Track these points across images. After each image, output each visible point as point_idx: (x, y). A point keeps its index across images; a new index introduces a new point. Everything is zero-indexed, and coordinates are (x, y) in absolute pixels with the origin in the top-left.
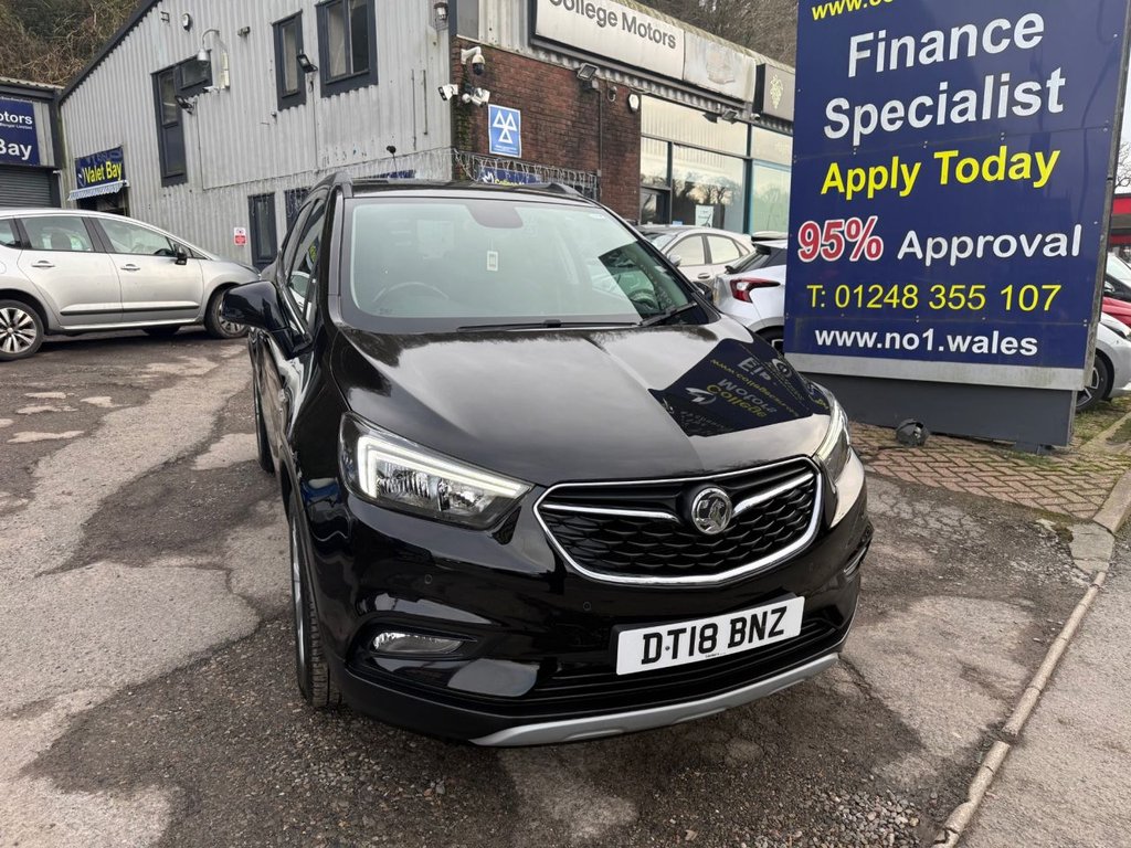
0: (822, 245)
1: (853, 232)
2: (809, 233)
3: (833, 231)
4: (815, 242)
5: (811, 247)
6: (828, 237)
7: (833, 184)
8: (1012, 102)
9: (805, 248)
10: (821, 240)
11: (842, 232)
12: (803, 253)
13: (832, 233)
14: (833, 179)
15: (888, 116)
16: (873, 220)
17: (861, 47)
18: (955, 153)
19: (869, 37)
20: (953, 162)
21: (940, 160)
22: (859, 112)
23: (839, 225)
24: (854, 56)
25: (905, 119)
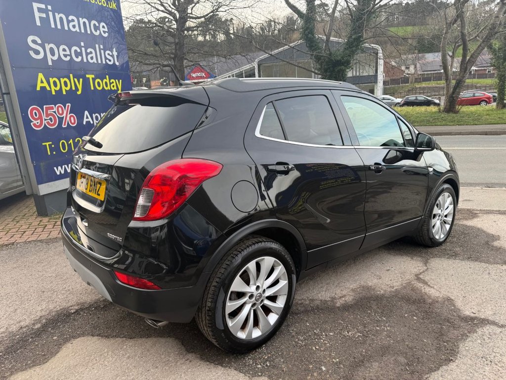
0: (45, 120)
1: (61, 112)
2: (35, 113)
3: (50, 112)
4: (40, 118)
5: (39, 121)
6: (47, 115)
7: (43, 85)
8: (106, 58)
9: (35, 122)
10: (44, 117)
11: (55, 112)
12: (34, 125)
13: (49, 113)
14: (42, 82)
15: (62, 53)
16: (68, 106)
17: (40, 10)
18: (93, 76)
19: (43, 6)
20: (94, 80)
21: (89, 78)
22: (48, 47)
23: (52, 108)
24: (37, 15)
25: (70, 55)
